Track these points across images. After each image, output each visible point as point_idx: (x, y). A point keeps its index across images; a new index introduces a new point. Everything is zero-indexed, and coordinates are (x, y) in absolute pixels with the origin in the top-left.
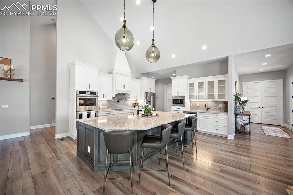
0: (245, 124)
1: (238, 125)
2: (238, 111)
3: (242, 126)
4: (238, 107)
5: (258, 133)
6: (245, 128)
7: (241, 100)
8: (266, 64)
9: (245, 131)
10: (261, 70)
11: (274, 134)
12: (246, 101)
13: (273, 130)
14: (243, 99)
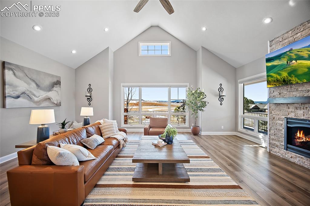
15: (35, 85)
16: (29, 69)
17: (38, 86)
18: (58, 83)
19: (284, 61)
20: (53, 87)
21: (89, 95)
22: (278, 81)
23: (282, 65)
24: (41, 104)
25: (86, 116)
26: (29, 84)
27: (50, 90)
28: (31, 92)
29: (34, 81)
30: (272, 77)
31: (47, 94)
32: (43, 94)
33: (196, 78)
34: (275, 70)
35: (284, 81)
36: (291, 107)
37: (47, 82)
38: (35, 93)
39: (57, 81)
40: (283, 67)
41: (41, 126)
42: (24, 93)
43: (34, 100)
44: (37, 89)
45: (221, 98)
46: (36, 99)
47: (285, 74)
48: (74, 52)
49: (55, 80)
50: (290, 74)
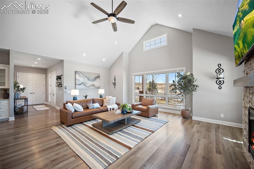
0: (22, 107)
1: (16, 108)
2: (17, 97)
3: (20, 108)
4: (17, 93)
5: (32, 111)
6: (23, 109)
7: (20, 88)
8: (37, 63)
9: (23, 111)
10: (33, 66)
11: (42, 109)
12: (24, 89)
13: (41, 107)
14: (22, 87)
15: (87, 79)
16: (85, 72)
17: (88, 79)
18: (98, 77)
20: (96, 79)
21: (114, 82)
24: (90, 87)
25: (101, 94)
26: (84, 79)
27: (94, 81)
28: (85, 82)
29: (86, 77)
31: (92, 83)
32: (90, 83)
37: (93, 77)
38: (87, 83)
39: (98, 76)
41: (74, 96)
42: (82, 83)
43: (87, 86)
44: (88, 81)
46: (87, 85)
48: (104, 60)
49: (97, 76)
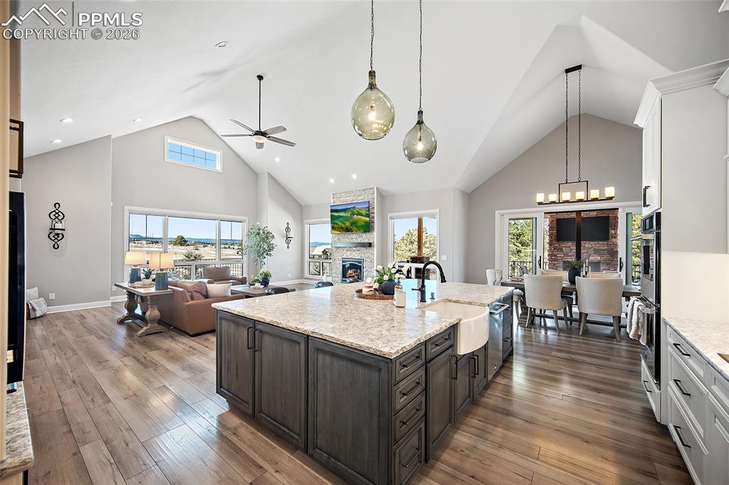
19: (348, 214)
22: (342, 228)
23: (346, 217)
30: (337, 224)
33: (257, 211)
34: (341, 219)
35: (347, 229)
36: (345, 249)
40: (347, 219)
45: (288, 239)
47: (348, 224)
50: (352, 224)
